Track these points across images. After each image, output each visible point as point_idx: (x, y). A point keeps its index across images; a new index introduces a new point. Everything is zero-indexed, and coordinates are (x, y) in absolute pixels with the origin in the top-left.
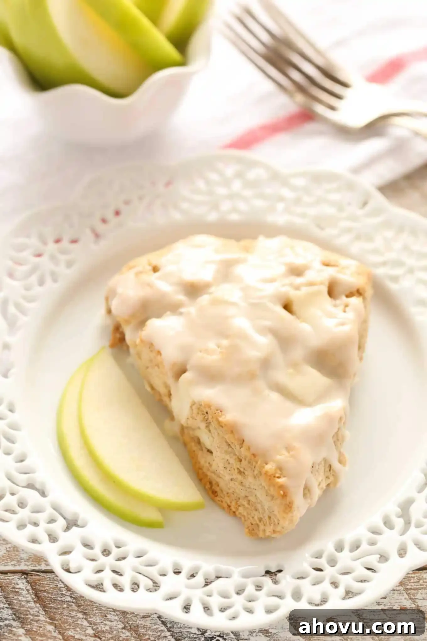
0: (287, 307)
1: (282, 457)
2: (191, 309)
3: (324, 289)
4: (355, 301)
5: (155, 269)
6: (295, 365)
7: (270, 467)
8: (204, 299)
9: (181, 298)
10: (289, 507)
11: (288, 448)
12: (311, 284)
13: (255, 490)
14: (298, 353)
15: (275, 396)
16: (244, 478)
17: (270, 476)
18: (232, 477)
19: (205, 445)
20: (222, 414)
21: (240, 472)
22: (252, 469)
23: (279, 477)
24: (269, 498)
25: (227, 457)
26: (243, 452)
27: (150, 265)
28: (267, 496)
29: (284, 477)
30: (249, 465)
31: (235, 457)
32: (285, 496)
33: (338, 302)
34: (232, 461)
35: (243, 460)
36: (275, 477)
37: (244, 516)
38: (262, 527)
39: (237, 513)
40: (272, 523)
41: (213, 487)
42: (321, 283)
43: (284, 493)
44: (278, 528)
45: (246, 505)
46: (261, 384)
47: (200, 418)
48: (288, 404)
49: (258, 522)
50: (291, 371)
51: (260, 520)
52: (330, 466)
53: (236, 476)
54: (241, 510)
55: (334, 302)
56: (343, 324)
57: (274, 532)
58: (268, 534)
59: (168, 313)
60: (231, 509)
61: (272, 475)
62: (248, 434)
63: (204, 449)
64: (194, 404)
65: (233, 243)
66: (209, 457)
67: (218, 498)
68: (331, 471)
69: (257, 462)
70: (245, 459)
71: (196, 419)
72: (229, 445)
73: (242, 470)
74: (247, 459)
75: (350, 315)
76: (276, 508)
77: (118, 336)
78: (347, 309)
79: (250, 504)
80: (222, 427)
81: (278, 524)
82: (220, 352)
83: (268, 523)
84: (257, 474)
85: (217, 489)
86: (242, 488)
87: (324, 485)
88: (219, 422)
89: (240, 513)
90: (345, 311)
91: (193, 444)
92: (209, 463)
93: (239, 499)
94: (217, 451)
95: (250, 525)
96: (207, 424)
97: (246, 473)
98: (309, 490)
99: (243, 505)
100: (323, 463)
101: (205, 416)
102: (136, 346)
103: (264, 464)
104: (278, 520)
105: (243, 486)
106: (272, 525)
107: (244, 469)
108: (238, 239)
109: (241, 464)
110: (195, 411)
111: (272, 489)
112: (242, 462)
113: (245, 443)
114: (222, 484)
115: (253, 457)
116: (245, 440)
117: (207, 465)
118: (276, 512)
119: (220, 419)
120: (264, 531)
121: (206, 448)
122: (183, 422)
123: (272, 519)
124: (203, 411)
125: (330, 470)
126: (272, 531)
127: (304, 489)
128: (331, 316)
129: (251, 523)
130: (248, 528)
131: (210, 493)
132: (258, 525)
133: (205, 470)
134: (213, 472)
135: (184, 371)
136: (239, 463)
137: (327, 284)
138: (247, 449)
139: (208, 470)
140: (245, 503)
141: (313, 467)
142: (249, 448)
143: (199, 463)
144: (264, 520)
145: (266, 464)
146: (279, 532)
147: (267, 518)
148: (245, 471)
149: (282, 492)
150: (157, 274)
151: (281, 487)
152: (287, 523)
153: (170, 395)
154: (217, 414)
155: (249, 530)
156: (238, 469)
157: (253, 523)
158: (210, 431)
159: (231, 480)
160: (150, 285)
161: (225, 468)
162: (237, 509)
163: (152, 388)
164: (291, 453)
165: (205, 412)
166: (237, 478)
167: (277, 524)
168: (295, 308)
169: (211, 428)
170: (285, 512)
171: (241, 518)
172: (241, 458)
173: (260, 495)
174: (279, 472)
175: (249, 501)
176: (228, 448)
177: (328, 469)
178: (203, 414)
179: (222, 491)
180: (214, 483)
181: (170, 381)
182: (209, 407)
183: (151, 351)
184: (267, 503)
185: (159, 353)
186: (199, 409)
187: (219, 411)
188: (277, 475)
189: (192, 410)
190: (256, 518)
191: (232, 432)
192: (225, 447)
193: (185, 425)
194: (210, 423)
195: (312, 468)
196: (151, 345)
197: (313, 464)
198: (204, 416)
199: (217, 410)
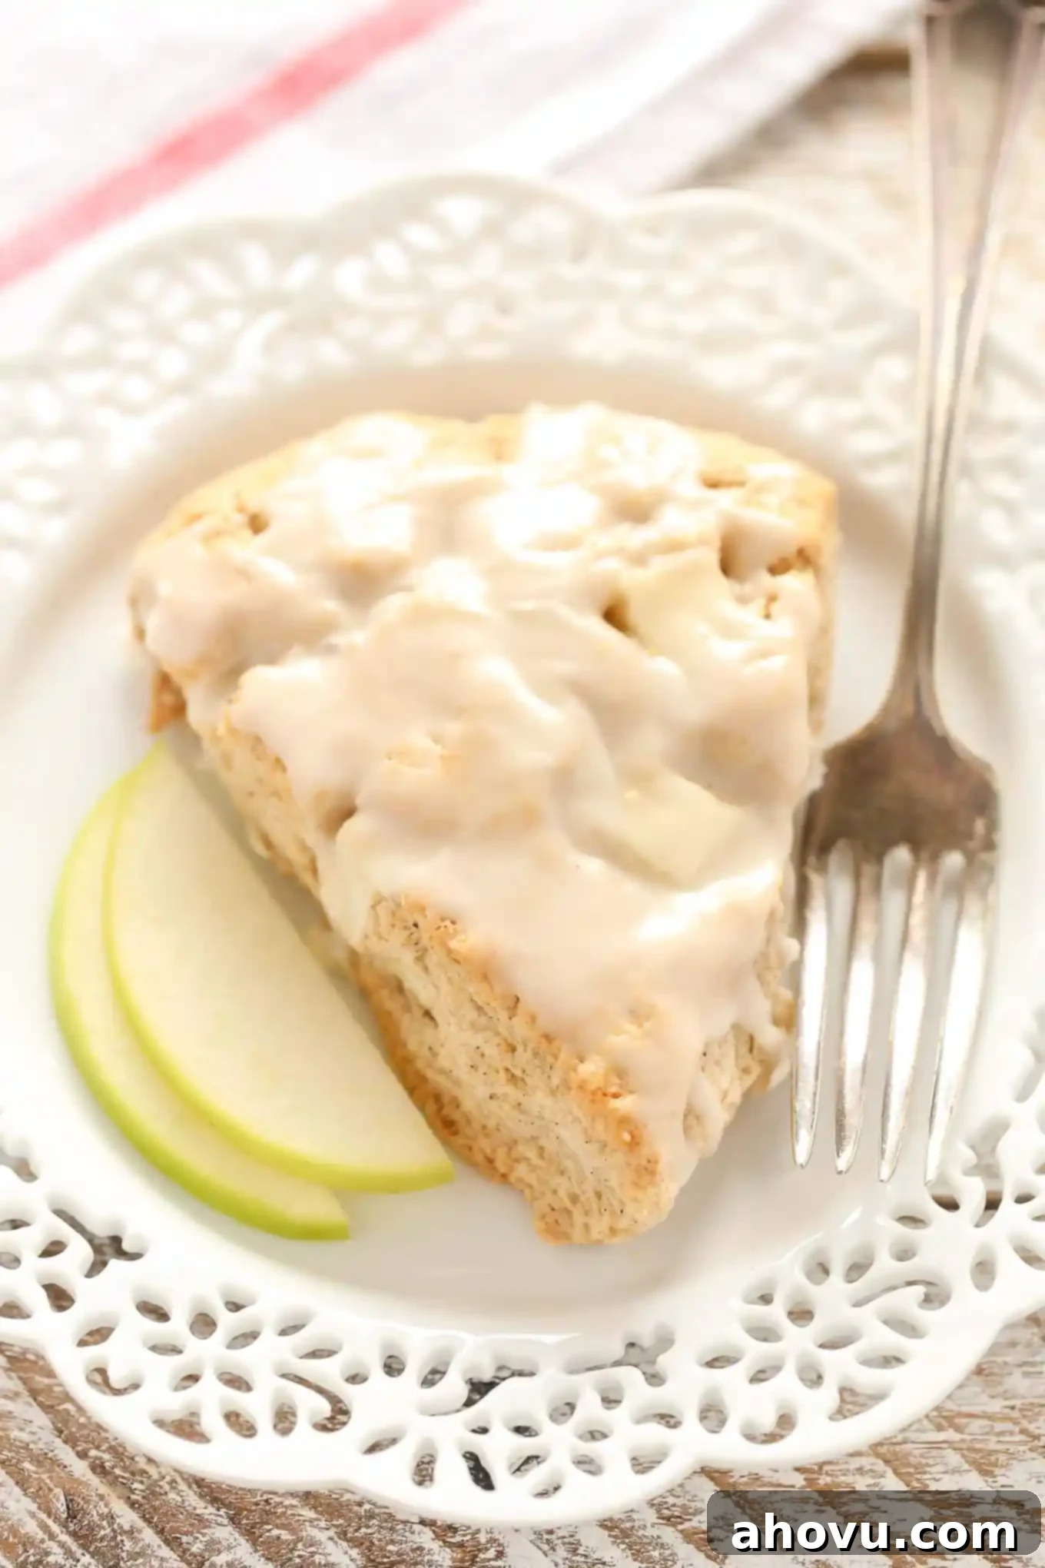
0: (614, 616)
1: (625, 1039)
2: (356, 637)
3: (711, 558)
4: (795, 583)
5: (256, 524)
6: (638, 778)
7: (591, 1069)
8: (392, 606)
9: (330, 605)
10: (647, 1172)
11: (638, 1014)
12: (673, 547)
13: (557, 1124)
14: (651, 745)
15: (594, 867)
16: (524, 1095)
17: (594, 1093)
18: (493, 1091)
19: (416, 998)
20: (455, 930)
21: (513, 1079)
22: (543, 1073)
23: (616, 1096)
24: (594, 1147)
25: (478, 1040)
26: (519, 1028)
27: (241, 510)
28: (587, 1142)
29: (631, 1092)
30: (537, 1062)
31: (497, 1040)
32: (635, 1143)
33: (748, 588)
34: (492, 1050)
35: (520, 1048)
36: (605, 1095)
37: (530, 1186)
38: (578, 1218)
39: (512, 1178)
40: (605, 1210)
41: (445, 1112)
42: (702, 542)
43: (633, 1137)
44: (623, 1223)
45: (535, 1160)
46: (554, 839)
47: (398, 937)
48: (630, 888)
49: (568, 1204)
50: (633, 795)
51: (574, 1199)
52: (752, 1039)
53: (504, 1088)
54: (521, 1170)
55: (737, 588)
56: (765, 654)
57: (613, 1231)
58: (595, 1235)
59: (296, 649)
60: (495, 1169)
61: (599, 1089)
62: (528, 983)
63: (415, 1009)
64: (377, 901)
65: (457, 428)
66: (429, 1033)
67: (459, 1141)
68: (755, 1051)
69: (556, 1057)
70: (525, 1046)
71: (387, 941)
72: (479, 1009)
73: (518, 1073)
74: (531, 1046)
75: (783, 628)
76: (614, 1171)
77: (168, 699)
78: (775, 608)
79: (546, 1155)
80: (457, 962)
81: (622, 1211)
82: (442, 758)
83: (595, 1207)
84: (558, 1087)
85: (456, 1116)
86: (522, 1117)
87: (736, 1096)
88: (449, 952)
89: (520, 1180)
90: (768, 616)
91: (384, 993)
92: (430, 1049)
93: (516, 1142)
94: (449, 1024)
95: (548, 1210)
96: (417, 951)
97: (528, 1080)
98: (698, 1118)
99: (526, 1159)
100: (731, 1038)
101: (412, 934)
102: (216, 739)
103: (577, 1061)
104: (621, 1202)
105: (523, 1112)
106: (607, 1215)
107: (524, 1071)
108: (472, 415)
109: (513, 1057)
110: (385, 920)
111: (599, 1126)
112: (516, 1053)
113: (520, 1005)
114: (468, 1105)
115: (544, 1043)
116: (520, 997)
117: (425, 1052)
118: (614, 1182)
119: (453, 944)
120: (586, 1226)
121: (420, 1006)
122: (355, 939)
123: (604, 1198)
124: (406, 921)
125: (751, 1050)
126: (607, 1231)
127: (686, 1116)
128: (729, 631)
129: (550, 1205)
130: (543, 1217)
131: (439, 1124)
132: (569, 1213)
133: (420, 1064)
134: (442, 1071)
135: (349, 812)
136: (509, 1055)
137: (717, 544)
138: (527, 1022)
139: (430, 1065)
140: (531, 1154)
141: (705, 1054)
142: (533, 1019)
143: (405, 1045)
144: (583, 1198)
145: (582, 1060)
146: (626, 1231)
147: (591, 1195)
148: (525, 1076)
149: (627, 1137)
150: (263, 539)
151: (624, 1121)
152: (645, 1213)
153: (314, 871)
154: (442, 929)
155: (547, 1223)
156: (507, 1070)
157: (556, 1207)
158: (426, 969)
159: (491, 1097)
160: (243, 573)
161: (472, 1067)
162: (512, 1169)
163: (269, 844)
164: (647, 1025)
165: (410, 924)
166: (505, 1095)
167: (619, 1212)
168: (635, 615)
169: (428, 961)
170: (636, 1184)
171: (522, 1191)
172: (515, 1043)
173: (572, 1138)
174: (617, 1081)
175: (541, 1149)
176: (479, 1016)
177: (744, 1049)
178: (406, 928)
179: (469, 1122)
180: (446, 1099)
181: (313, 837)
182: (422, 909)
183: (259, 758)
184: (588, 1158)
185: (279, 764)
186: (394, 914)
187: (448, 923)
188: (613, 1090)
189: (377, 917)
190: (562, 1193)
191: (485, 977)
192: (471, 1014)
193: (360, 949)
194: (425, 950)
195: (704, 1058)
196: (257, 743)
197: (707, 1045)
198: (407, 933)
199: (443, 919)
